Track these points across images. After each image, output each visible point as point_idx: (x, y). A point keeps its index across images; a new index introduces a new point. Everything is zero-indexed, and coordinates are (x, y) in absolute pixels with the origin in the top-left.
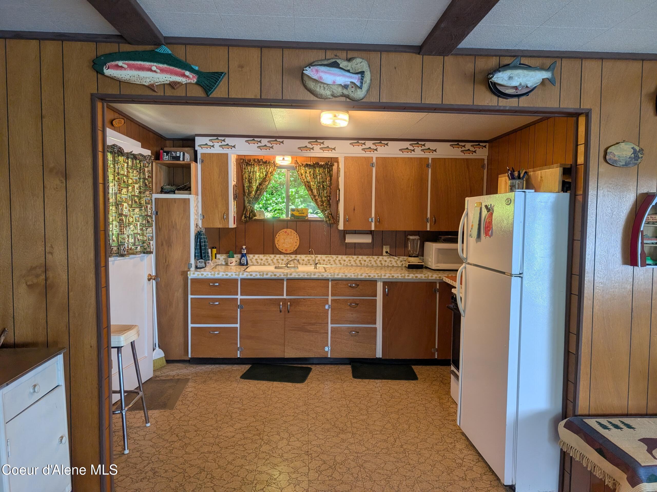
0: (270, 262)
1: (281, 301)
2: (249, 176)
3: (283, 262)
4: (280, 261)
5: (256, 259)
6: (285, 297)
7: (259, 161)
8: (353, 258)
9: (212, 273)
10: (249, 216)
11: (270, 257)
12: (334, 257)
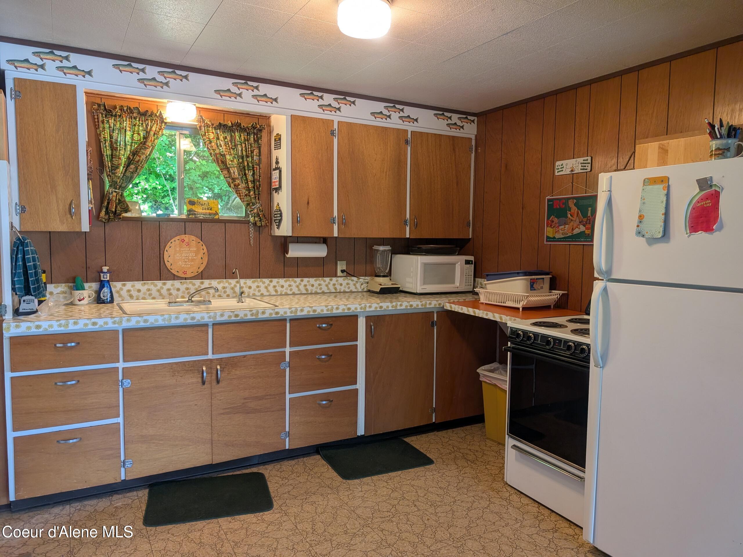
0: (155, 293)
1: (203, 365)
2: (111, 137)
3: (179, 293)
4: (174, 292)
5: (129, 291)
6: (210, 356)
7: (130, 111)
8: (295, 282)
9: (61, 322)
10: (116, 211)
11: (156, 286)
12: (267, 281)
